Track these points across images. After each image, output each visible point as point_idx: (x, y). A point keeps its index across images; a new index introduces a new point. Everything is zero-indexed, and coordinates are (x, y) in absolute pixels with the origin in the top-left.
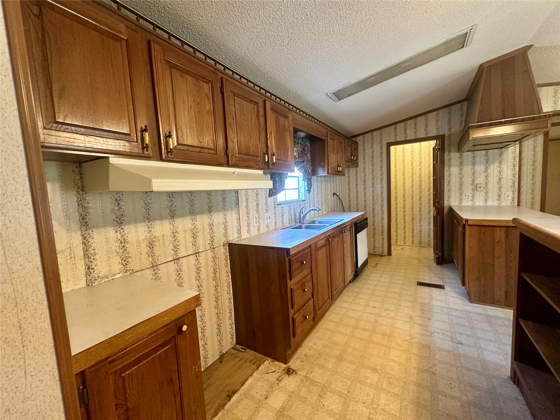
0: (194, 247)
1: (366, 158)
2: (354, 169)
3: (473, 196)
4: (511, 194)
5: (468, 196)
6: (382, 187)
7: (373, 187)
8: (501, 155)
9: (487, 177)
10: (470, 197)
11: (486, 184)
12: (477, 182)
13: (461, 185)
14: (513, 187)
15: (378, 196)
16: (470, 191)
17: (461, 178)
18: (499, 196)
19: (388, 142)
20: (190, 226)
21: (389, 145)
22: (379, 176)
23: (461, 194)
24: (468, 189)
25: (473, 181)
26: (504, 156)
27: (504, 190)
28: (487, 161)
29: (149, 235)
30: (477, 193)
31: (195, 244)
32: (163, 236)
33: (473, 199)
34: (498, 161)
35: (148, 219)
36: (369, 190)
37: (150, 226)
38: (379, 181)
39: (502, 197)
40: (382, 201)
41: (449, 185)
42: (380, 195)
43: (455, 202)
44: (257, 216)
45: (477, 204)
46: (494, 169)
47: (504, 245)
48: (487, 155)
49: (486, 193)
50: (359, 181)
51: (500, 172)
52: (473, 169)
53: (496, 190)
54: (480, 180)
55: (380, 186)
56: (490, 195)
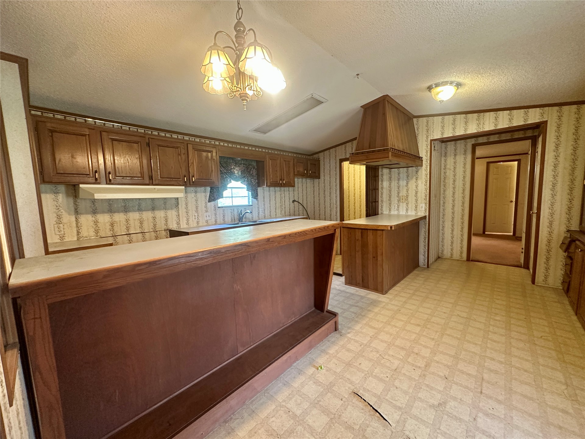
0: (141, 229)
1: (326, 171)
2: (317, 180)
3: (398, 206)
4: (424, 205)
5: (395, 206)
6: (336, 196)
7: (330, 196)
8: (417, 172)
9: (407, 190)
10: (396, 207)
11: (407, 196)
12: (401, 195)
13: (390, 197)
14: (425, 199)
15: (333, 204)
16: (396, 202)
17: (390, 191)
18: (416, 207)
19: (340, 158)
20: (138, 217)
21: (342, 161)
22: (334, 187)
23: (390, 204)
24: (395, 200)
25: (398, 193)
26: (419, 173)
27: (419, 202)
28: (408, 176)
29: (111, 220)
30: (401, 204)
31: (141, 227)
32: (120, 221)
33: (398, 210)
34: (415, 177)
35: (110, 212)
36: (328, 199)
37: (112, 215)
38: (334, 192)
39: (418, 208)
40: (336, 208)
41: (382, 197)
42: (335, 203)
43: (386, 211)
44: (196, 215)
45: (401, 213)
46: (412, 184)
48: (407, 172)
49: (407, 204)
50: (320, 190)
51: (417, 186)
52: (398, 183)
53: (414, 202)
54: (403, 193)
55: (335, 195)
56: (410, 206)
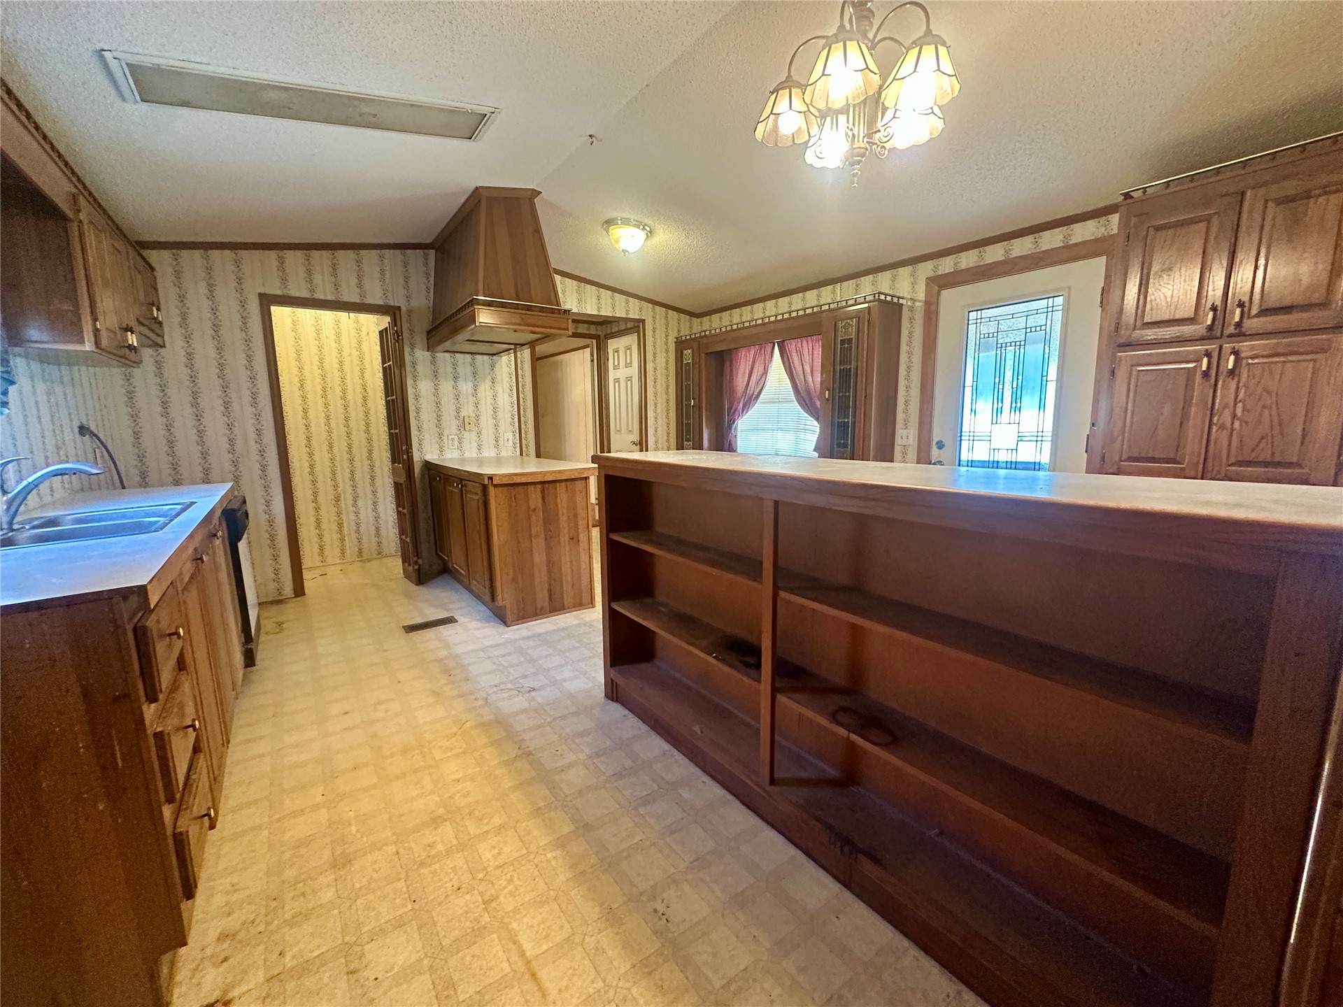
1: (192, 320)
3: (460, 441)
4: (511, 437)
5: (453, 440)
6: (257, 416)
8: (493, 366)
9: (477, 405)
10: (456, 442)
11: (477, 417)
12: (464, 413)
13: (439, 418)
14: (512, 424)
15: (246, 441)
16: (454, 429)
17: (438, 404)
18: (497, 440)
19: (260, 292)
21: (267, 301)
22: (245, 385)
23: (440, 436)
24: (450, 426)
25: (458, 411)
26: (498, 369)
27: (501, 429)
28: (475, 374)
30: (466, 434)
33: (460, 448)
34: (489, 378)
36: (214, 421)
38: (247, 399)
39: (501, 443)
40: (262, 453)
41: (418, 417)
42: (252, 436)
43: (432, 450)
45: (467, 455)
46: (485, 390)
47: (541, 513)
48: (473, 364)
49: (479, 434)
50: (172, 392)
51: (494, 397)
52: (455, 387)
53: (491, 429)
54: (468, 410)
55: (249, 411)
56: (484, 437)
